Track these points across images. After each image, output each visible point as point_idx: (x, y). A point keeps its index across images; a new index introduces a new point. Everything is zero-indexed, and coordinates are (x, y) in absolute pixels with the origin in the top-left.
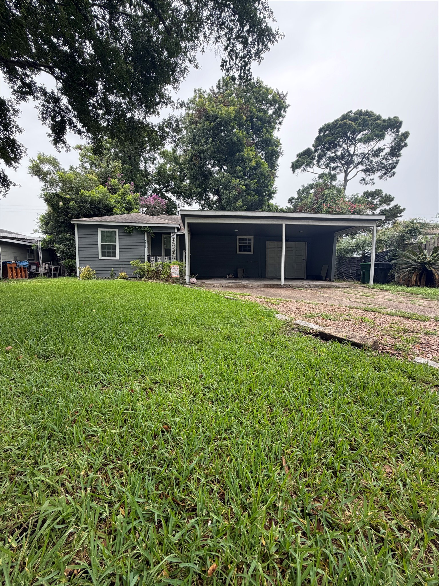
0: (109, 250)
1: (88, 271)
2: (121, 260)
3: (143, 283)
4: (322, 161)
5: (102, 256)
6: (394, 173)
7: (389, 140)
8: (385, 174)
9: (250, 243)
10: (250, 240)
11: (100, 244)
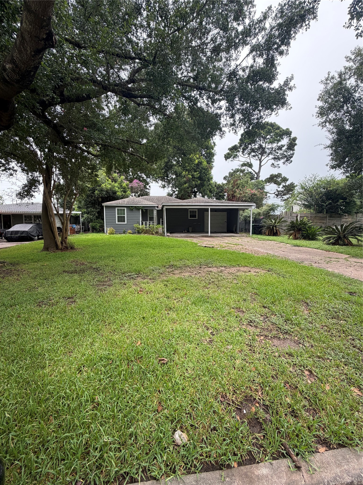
0: (121, 219)
1: (111, 230)
2: (128, 224)
3: (142, 235)
4: (246, 152)
6: (291, 161)
7: (285, 141)
8: (287, 161)
9: (196, 213)
10: (196, 211)
11: (117, 216)
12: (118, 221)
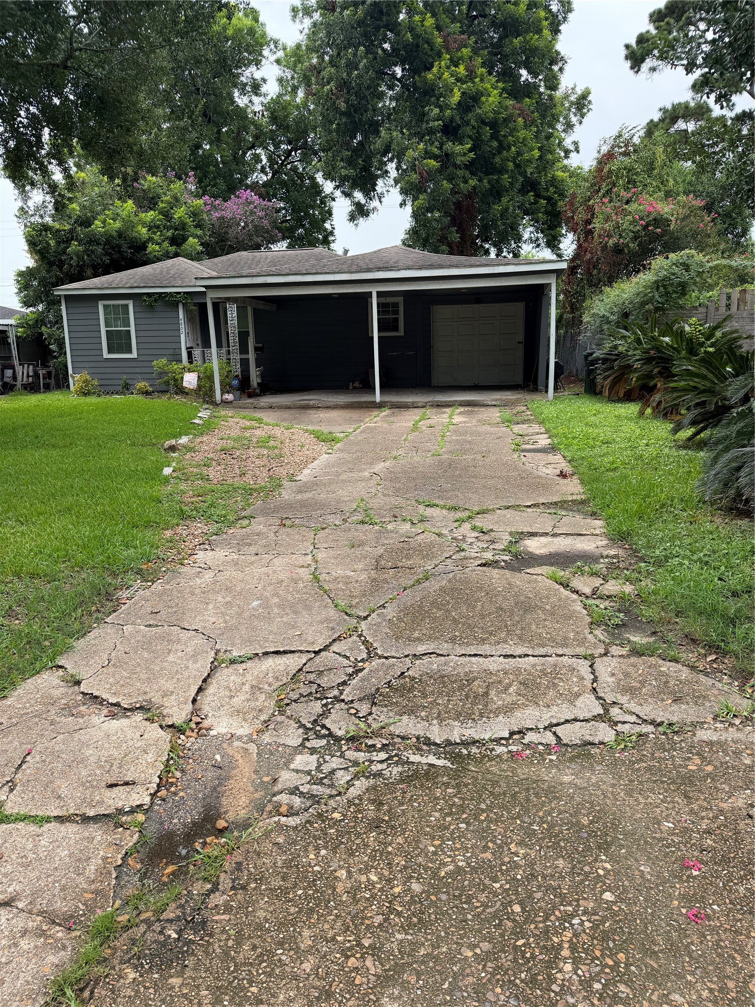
0: (119, 342)
1: (84, 382)
2: (142, 358)
5: (109, 352)
9: (397, 312)
10: (396, 305)
11: (103, 330)
12: (110, 351)
